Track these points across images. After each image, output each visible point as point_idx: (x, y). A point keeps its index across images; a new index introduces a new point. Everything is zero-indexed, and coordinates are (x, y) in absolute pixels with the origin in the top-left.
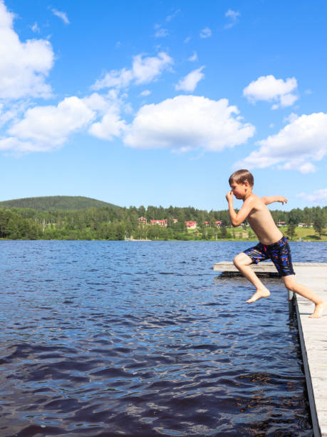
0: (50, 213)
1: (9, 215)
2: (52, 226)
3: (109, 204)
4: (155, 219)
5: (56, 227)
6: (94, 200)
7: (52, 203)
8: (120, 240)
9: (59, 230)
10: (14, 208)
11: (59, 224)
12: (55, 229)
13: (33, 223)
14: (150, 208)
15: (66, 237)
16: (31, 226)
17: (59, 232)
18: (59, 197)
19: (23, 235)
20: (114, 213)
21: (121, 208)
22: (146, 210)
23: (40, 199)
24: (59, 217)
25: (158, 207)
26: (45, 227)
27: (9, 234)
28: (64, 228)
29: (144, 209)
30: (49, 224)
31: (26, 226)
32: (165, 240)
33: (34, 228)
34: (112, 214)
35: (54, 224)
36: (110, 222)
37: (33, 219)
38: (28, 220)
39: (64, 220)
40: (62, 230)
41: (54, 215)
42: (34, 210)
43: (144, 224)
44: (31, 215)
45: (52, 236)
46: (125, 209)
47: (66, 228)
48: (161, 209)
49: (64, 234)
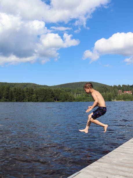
0: (78, 90)
1: (60, 91)
2: (79, 96)
3: (104, 85)
4: (126, 91)
5: (81, 96)
6: (97, 83)
7: (79, 85)
8: (110, 101)
9: (82, 97)
10: (62, 88)
11: (82, 94)
12: (80, 97)
13: (70, 94)
14: (123, 85)
15: (85, 100)
16: (70, 96)
17: (82, 98)
18: (81, 82)
19: (66, 100)
20: (107, 89)
21: (109, 86)
22: (122, 86)
23: (73, 84)
24: (82, 91)
25: (127, 85)
26: (76, 96)
27: (60, 99)
28: (84, 96)
29: (120, 86)
30: (78, 95)
31: (68, 96)
32: (131, 101)
33: (71, 96)
34: (106, 89)
35: (79, 95)
36: (105, 93)
37: (71, 92)
38: (68, 93)
39: (84, 93)
40: (83, 97)
41: (79, 90)
42: (71, 89)
43: (120, 93)
44: (70, 91)
45: (79, 100)
46: (111, 87)
47: (85, 96)
48: (129, 86)
49: (84, 99)
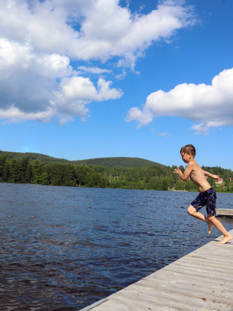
0: (115, 169)
1: (87, 170)
2: (116, 179)
3: (157, 164)
5: (120, 180)
6: (147, 161)
7: (117, 162)
8: (165, 190)
9: (121, 181)
10: (91, 165)
11: (121, 177)
12: (118, 180)
13: (103, 176)
15: (126, 187)
16: (102, 178)
17: (121, 183)
18: (122, 158)
19: (96, 184)
20: (161, 171)
21: (165, 167)
23: (108, 159)
24: (122, 172)
26: (111, 179)
27: (87, 183)
28: (124, 180)
29: (183, 168)
30: (114, 177)
31: (98, 178)
33: (103, 179)
34: (159, 171)
35: (118, 177)
36: (157, 177)
37: (104, 173)
38: (99, 174)
39: (124, 175)
41: (118, 170)
42: (104, 167)
44: (102, 170)
45: (116, 186)
46: (169, 167)
47: (126, 180)
49: (124, 184)
